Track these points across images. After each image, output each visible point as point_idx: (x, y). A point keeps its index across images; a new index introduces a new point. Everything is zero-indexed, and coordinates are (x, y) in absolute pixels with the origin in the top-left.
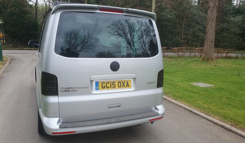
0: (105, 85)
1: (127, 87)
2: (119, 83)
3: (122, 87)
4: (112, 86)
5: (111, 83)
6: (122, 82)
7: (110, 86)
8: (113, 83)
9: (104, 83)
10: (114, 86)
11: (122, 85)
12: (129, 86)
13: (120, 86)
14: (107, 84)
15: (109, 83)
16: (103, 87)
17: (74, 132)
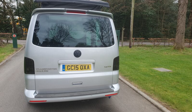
0: (70, 67)
1: (87, 69)
2: (82, 67)
3: (84, 69)
4: (76, 68)
5: (75, 66)
6: (84, 66)
7: (74, 69)
8: (76, 66)
9: (70, 66)
10: (77, 68)
11: (84, 67)
12: (89, 69)
13: (82, 68)
14: (72, 67)
15: (73, 66)
16: (68, 69)
17: (45, 101)
